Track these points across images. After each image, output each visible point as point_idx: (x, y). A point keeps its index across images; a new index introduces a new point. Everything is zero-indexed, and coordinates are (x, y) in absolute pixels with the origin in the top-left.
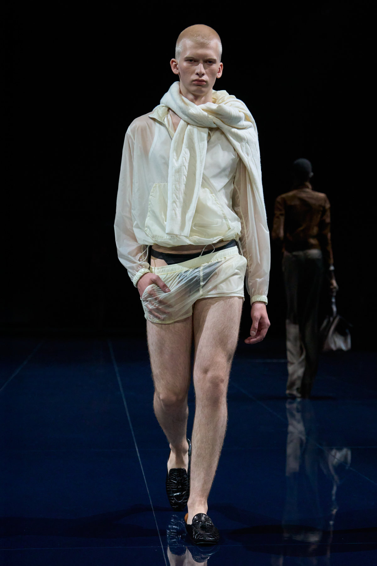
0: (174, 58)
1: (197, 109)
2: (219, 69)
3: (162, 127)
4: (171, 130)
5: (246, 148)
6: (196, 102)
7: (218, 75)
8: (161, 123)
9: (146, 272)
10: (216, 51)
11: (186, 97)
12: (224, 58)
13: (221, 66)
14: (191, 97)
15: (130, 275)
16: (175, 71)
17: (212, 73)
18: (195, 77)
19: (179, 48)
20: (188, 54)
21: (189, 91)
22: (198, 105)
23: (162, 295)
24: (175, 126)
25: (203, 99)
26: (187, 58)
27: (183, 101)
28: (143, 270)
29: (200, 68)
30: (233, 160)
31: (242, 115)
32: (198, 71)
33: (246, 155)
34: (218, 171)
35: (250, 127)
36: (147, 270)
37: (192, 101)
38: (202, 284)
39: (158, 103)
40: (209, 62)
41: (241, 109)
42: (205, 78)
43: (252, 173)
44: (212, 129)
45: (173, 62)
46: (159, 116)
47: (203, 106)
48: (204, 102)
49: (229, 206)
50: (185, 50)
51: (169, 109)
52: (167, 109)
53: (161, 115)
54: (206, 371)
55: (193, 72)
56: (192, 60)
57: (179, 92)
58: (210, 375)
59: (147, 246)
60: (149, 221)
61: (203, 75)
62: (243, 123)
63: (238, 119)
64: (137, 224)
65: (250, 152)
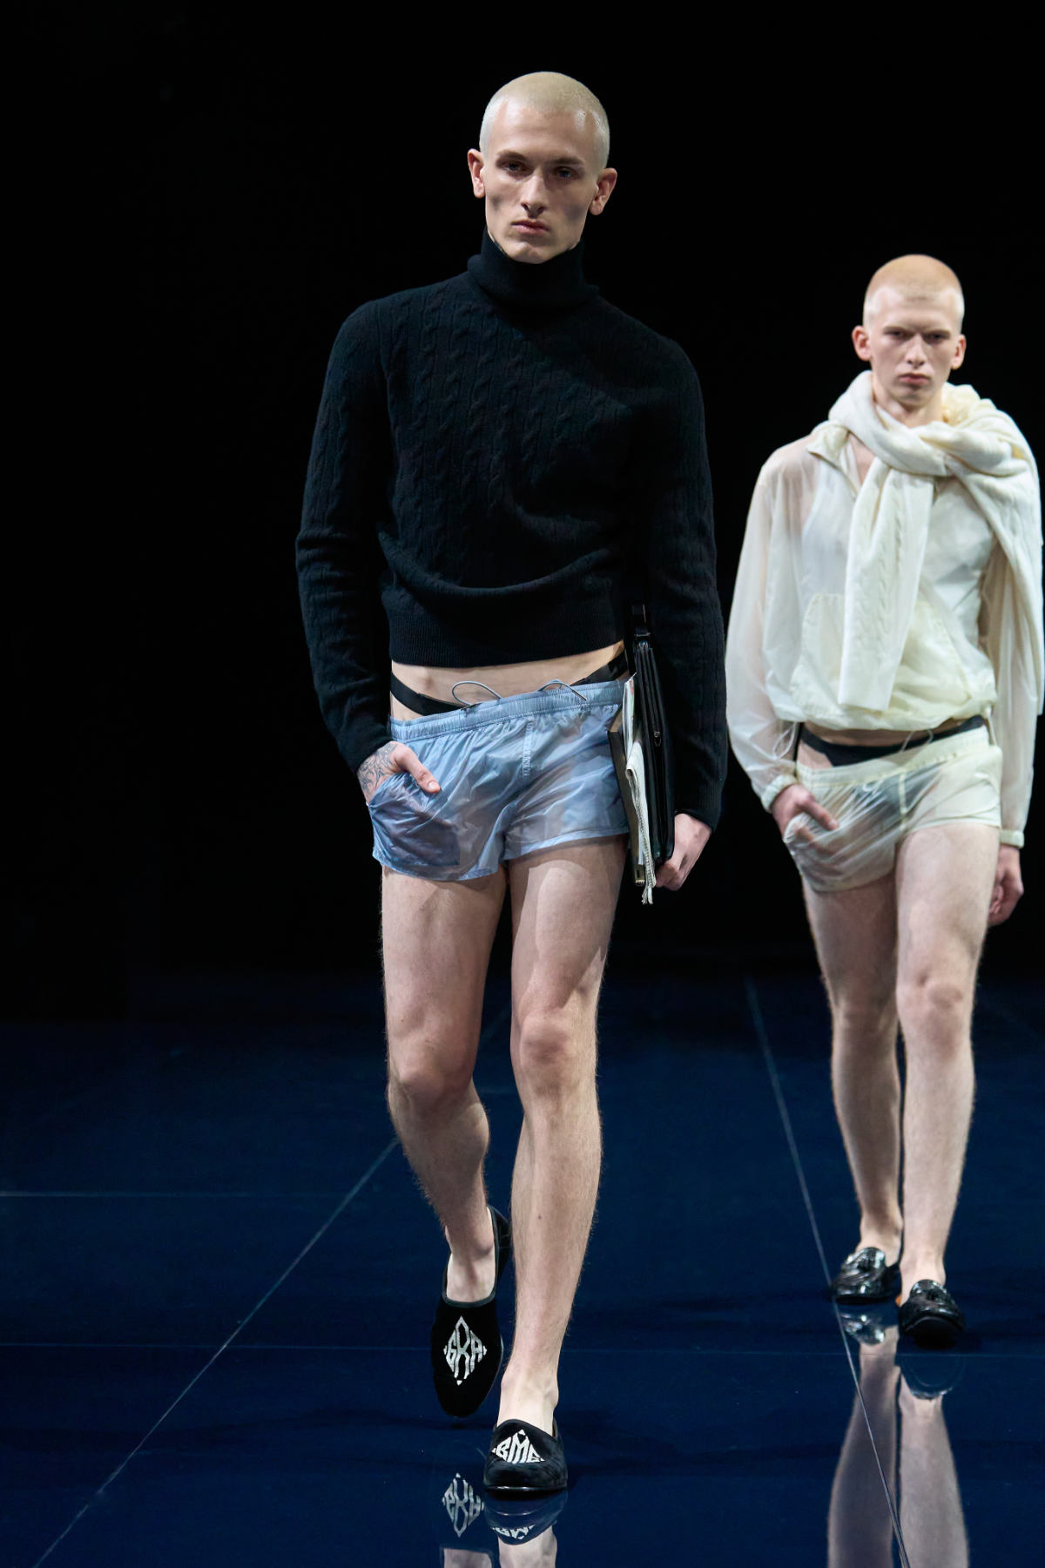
0: (861, 323)
1: (910, 437)
2: (958, 349)
3: (835, 476)
4: (854, 478)
5: (1013, 519)
6: (908, 421)
7: (955, 362)
8: (834, 466)
9: (785, 785)
10: (949, 312)
11: (885, 409)
12: (967, 327)
13: (961, 342)
14: (896, 408)
15: (755, 788)
16: (862, 353)
17: (940, 360)
18: (904, 368)
19: (871, 305)
20: (893, 320)
21: (891, 397)
22: (911, 426)
23: (821, 838)
24: (862, 469)
25: (922, 412)
26: (887, 328)
27: (881, 421)
28: (781, 781)
29: (916, 348)
30: (983, 544)
31: (1005, 448)
32: (911, 356)
33: (1010, 533)
34: (950, 567)
35: (1023, 470)
36: (788, 780)
37: (898, 418)
38: (904, 810)
39: (825, 417)
40: (934, 337)
41: (1006, 434)
42: (926, 370)
43: (1019, 570)
44: (943, 482)
45: (858, 333)
46: (828, 448)
47: (923, 430)
48: (926, 421)
49: (970, 639)
50: (885, 310)
51: (849, 432)
52: (845, 433)
53: (832, 447)
54: (922, 980)
55: (902, 358)
56: (900, 334)
57: (872, 400)
58: (932, 984)
59: (791, 723)
60: (799, 674)
61: (922, 363)
62: (1009, 464)
63: (995, 459)
64: (774, 677)
65: (1019, 528)
